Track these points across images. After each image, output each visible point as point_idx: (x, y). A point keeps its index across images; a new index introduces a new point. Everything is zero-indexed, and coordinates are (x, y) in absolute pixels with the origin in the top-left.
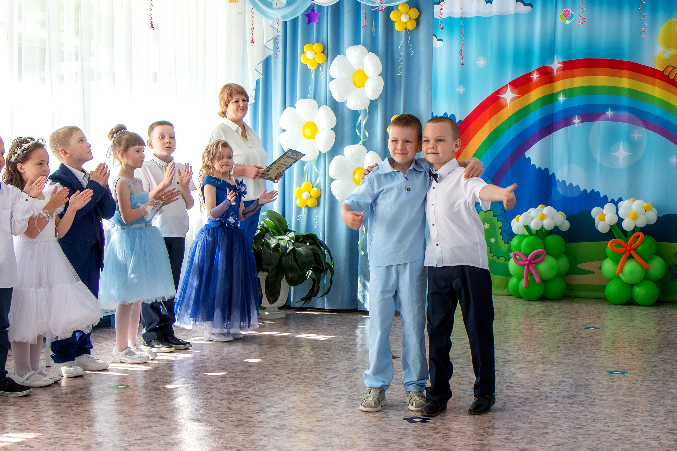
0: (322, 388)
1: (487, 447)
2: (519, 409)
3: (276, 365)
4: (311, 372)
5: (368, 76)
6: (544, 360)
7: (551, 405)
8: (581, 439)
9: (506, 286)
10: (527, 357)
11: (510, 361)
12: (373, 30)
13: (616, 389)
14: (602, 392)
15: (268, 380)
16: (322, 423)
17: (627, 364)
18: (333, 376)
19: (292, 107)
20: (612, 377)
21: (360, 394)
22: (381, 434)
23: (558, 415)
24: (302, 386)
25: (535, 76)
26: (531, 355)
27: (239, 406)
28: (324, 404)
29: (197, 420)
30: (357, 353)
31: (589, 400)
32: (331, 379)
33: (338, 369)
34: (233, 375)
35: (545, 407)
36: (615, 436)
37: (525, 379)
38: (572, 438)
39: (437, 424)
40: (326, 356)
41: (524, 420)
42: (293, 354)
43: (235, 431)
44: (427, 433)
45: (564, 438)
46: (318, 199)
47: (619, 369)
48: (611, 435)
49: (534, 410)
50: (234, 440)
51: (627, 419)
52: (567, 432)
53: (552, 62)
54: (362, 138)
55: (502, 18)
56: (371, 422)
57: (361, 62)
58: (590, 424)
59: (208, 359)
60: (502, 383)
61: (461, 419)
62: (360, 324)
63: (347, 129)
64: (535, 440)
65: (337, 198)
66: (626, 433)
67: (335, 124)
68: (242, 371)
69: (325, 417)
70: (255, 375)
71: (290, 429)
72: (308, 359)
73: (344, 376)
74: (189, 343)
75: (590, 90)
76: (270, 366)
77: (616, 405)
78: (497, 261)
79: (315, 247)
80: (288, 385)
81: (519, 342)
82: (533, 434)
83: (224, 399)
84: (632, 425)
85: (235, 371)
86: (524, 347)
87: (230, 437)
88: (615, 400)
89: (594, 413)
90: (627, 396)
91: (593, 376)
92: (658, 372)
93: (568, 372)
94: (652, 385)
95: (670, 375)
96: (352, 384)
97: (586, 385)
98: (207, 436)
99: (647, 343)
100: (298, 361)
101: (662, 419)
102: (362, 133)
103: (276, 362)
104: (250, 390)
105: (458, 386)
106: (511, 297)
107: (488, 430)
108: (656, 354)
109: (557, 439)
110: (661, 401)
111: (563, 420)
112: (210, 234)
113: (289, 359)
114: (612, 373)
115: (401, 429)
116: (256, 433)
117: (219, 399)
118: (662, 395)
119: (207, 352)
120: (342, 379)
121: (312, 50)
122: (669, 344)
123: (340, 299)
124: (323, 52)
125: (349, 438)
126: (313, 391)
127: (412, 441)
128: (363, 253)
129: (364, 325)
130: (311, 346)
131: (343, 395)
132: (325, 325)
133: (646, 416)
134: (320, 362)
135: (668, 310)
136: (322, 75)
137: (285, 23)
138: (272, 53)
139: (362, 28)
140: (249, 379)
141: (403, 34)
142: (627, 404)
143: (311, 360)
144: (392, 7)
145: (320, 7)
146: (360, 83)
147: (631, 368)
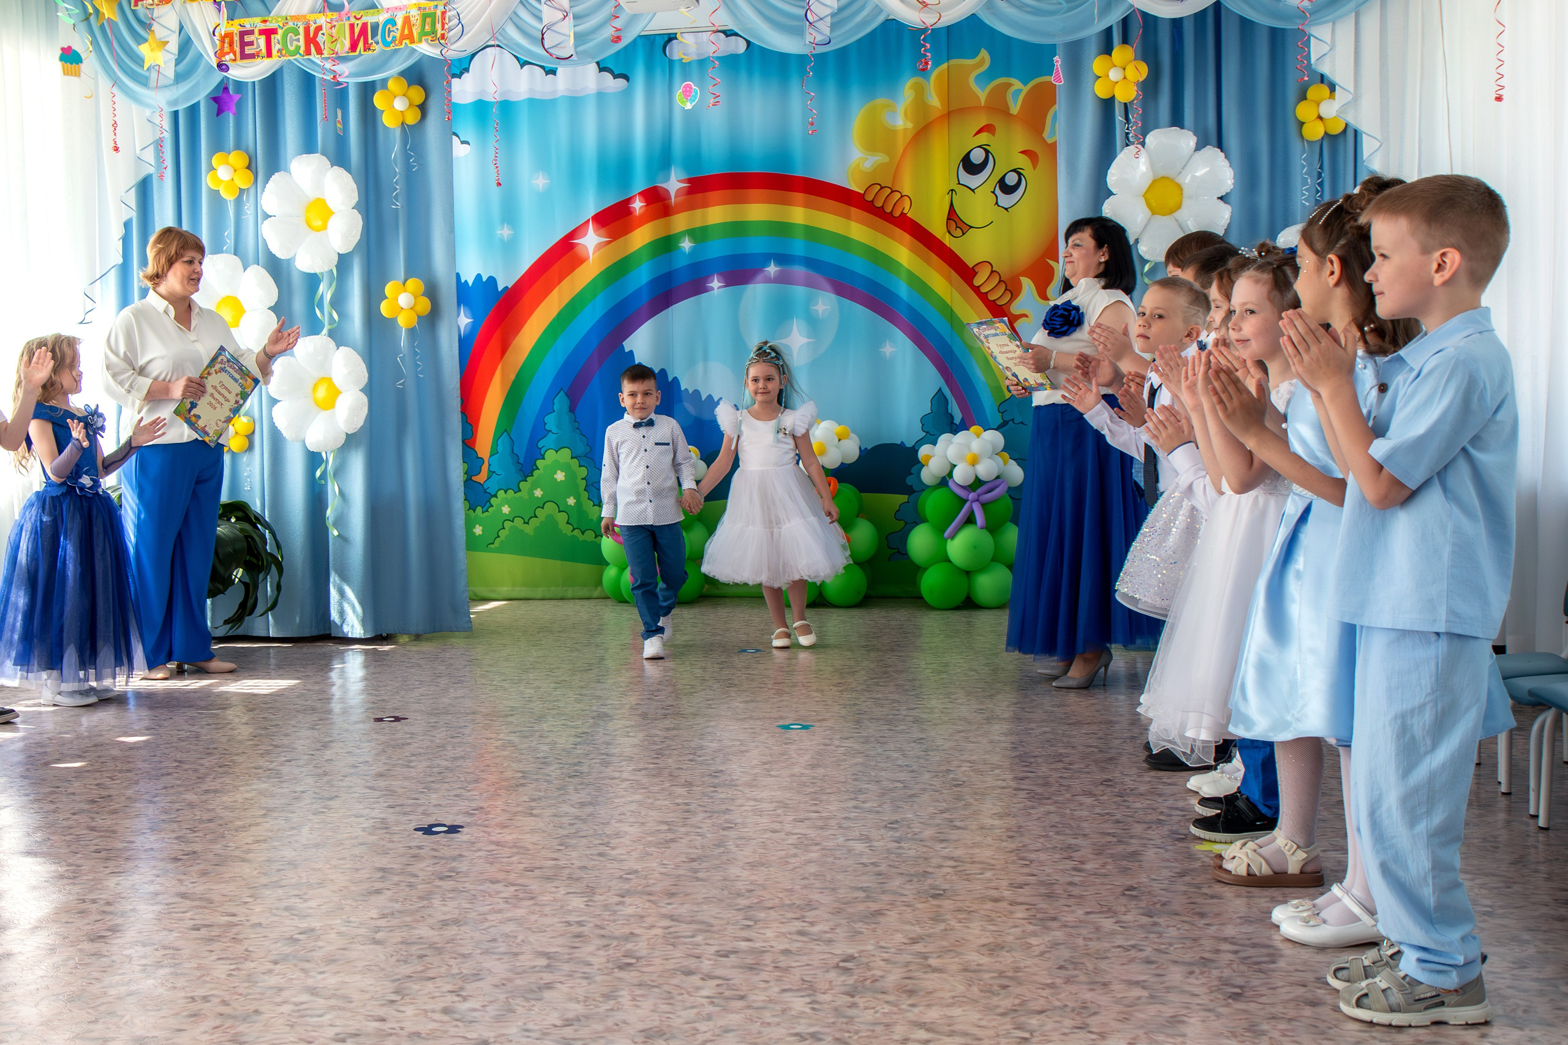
0: (265, 782)
1: (567, 871)
2: (623, 800)
3: (178, 745)
4: (244, 753)
5: (334, 210)
6: (667, 712)
7: (680, 791)
8: (733, 848)
9: (599, 582)
10: (637, 706)
11: (606, 715)
12: (339, 125)
13: (794, 755)
14: (770, 762)
16: (264, 846)
17: (814, 710)
18: (284, 759)
20: (787, 735)
21: (335, 789)
22: (374, 859)
23: (692, 807)
24: (227, 780)
25: (638, 205)
26: (643, 702)
27: (109, 822)
28: (270, 810)
29: (29, 853)
30: (330, 714)
31: (747, 778)
32: (282, 765)
33: (295, 746)
34: (97, 766)
35: (670, 794)
36: (792, 840)
38: (718, 846)
39: (476, 834)
40: (273, 723)
41: (631, 820)
42: (210, 721)
43: (102, 869)
44: (457, 853)
45: (703, 847)
46: (248, 435)
47: (799, 719)
48: (785, 837)
49: (650, 801)
50: (99, 886)
51: (814, 808)
52: (709, 836)
53: (667, 179)
54: (326, 323)
55: (575, 101)
56: (356, 837)
57: (318, 184)
58: (749, 820)
59: (50, 739)
60: (591, 756)
61: (520, 824)
62: (335, 662)
63: (298, 305)
64: (652, 855)
65: (286, 433)
66: (812, 833)
67: (276, 299)
68: (115, 759)
69: (270, 834)
70: (140, 765)
71: (206, 860)
72: (240, 730)
73: (306, 756)
74: (13, 711)
75: (737, 229)
76: (168, 746)
77: (794, 784)
78: (581, 538)
79: (247, 526)
80: (201, 779)
81: (622, 682)
82: (649, 844)
83: (82, 811)
84: (821, 818)
85: (103, 760)
86: (631, 690)
87: (92, 880)
88: (793, 775)
89: (756, 800)
90: (813, 767)
91: (754, 735)
92: (867, 722)
94: (857, 747)
95: (888, 727)
96: (320, 771)
97: (742, 751)
98: (47, 881)
99: (848, 673)
100: (220, 734)
101: (875, 805)
102: (326, 314)
103: (180, 739)
104: (129, 792)
105: (514, 765)
106: (609, 602)
107: (569, 840)
108: (863, 690)
109: (691, 851)
110: (873, 774)
111: (701, 816)
112: (47, 506)
113: (204, 731)
114: (787, 727)
115: (410, 848)
116: (142, 871)
117: (72, 811)
118: (873, 763)
119: (49, 726)
120: (301, 763)
121: (227, 163)
122: (886, 673)
123: (298, 619)
124: (249, 167)
125: (314, 869)
126: (249, 788)
127: (430, 869)
128: (336, 533)
129: (344, 663)
130: (246, 706)
131: (303, 792)
132: (272, 667)
133: (846, 800)
134: (261, 735)
135: (883, 613)
136: (249, 209)
137: (176, 114)
138: (151, 170)
139: (318, 122)
140: (129, 771)
141: (398, 133)
142: (814, 781)
143: (245, 731)
144: (373, 83)
145: (240, 85)
146: (318, 223)
147: (820, 718)
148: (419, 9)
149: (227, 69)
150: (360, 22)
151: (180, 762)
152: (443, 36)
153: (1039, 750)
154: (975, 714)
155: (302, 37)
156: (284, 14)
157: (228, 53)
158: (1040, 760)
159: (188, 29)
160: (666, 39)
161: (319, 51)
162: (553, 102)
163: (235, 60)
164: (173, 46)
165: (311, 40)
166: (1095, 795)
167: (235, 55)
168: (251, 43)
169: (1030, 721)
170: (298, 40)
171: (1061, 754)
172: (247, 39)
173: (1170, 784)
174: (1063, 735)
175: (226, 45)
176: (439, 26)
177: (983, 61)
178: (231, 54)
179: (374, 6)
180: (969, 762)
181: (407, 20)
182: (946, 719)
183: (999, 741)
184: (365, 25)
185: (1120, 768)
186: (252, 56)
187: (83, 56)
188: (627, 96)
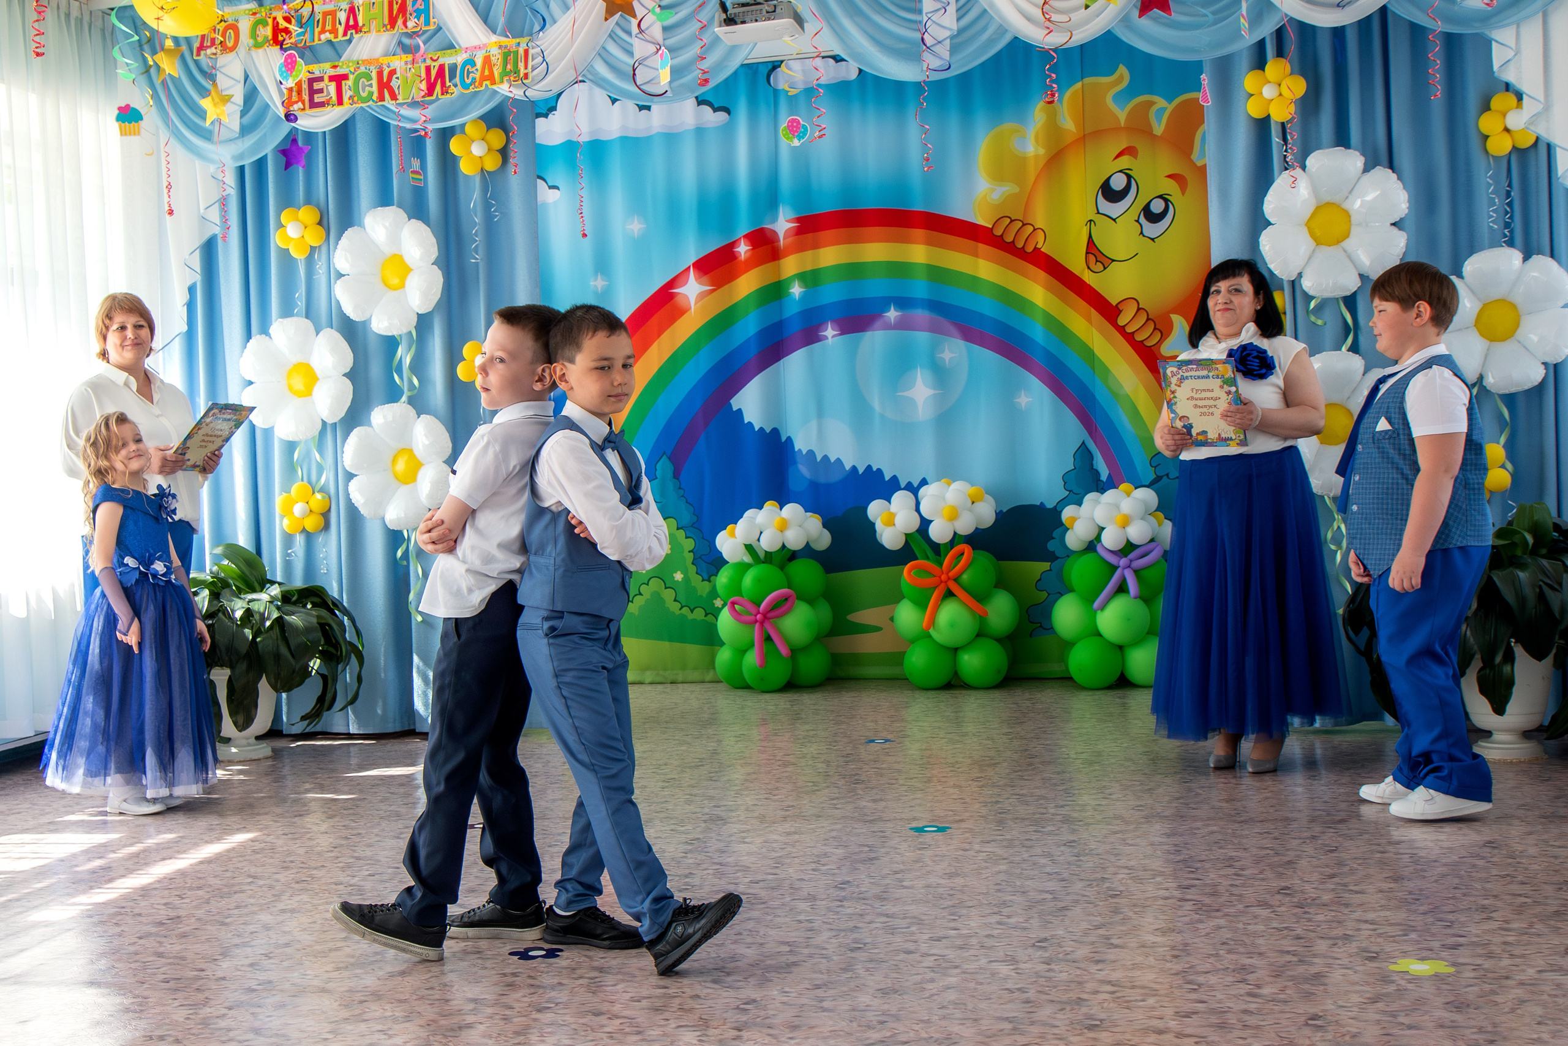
3: (252, 858)
4: (323, 866)
5: (412, 267)
6: (787, 813)
9: (710, 664)
10: (755, 808)
11: (720, 819)
13: (929, 863)
14: (902, 871)
15: (236, 888)
17: (951, 810)
18: (367, 873)
19: (264, 336)
20: (920, 840)
22: (465, 989)
24: (305, 897)
25: (743, 249)
26: (760, 803)
27: (177, 948)
32: (364, 880)
35: (791, 910)
36: (929, 962)
37: (749, 854)
38: (845, 970)
39: (576, 959)
40: (355, 832)
41: (748, 940)
43: (170, 1001)
44: (556, 980)
45: (828, 971)
46: (326, 515)
47: (933, 821)
48: (920, 958)
50: (167, 1021)
51: (952, 924)
52: (835, 958)
53: (775, 219)
54: (406, 390)
55: (671, 138)
57: (394, 237)
58: (880, 941)
63: (375, 373)
65: (364, 511)
66: (951, 954)
67: (351, 365)
71: (282, 991)
72: (317, 841)
73: (390, 871)
75: (854, 271)
77: (930, 896)
78: (690, 616)
79: (323, 613)
80: (277, 896)
81: (739, 782)
82: (768, 968)
83: (149, 935)
84: (961, 936)
86: (747, 789)
87: (159, 1014)
88: (928, 886)
89: (887, 916)
90: (950, 877)
91: (883, 840)
92: (1010, 823)
93: (834, 834)
94: (999, 851)
95: (1035, 829)
97: (871, 859)
99: (988, 765)
100: (297, 846)
101: (1021, 920)
102: (405, 380)
106: (721, 687)
108: (1006, 786)
109: (815, 976)
110: (1018, 884)
111: (826, 935)
113: (280, 842)
114: (920, 830)
115: (504, 975)
116: (213, 1003)
117: (139, 935)
118: (1018, 872)
120: (386, 877)
121: (297, 220)
122: (1031, 764)
123: (381, 714)
124: (320, 223)
127: (527, 999)
130: (324, 812)
135: (1027, 695)
136: (320, 268)
137: (242, 169)
138: (217, 230)
139: (394, 171)
140: (199, 888)
141: (478, 179)
142: (952, 892)
143: (324, 842)
144: (453, 127)
145: (309, 136)
146: (396, 281)
147: (957, 818)
148: (500, 47)
149: (296, 119)
150: (437, 64)
151: (254, 877)
152: (526, 76)
153: (1207, 853)
154: (1131, 811)
155: (374, 82)
156: (355, 59)
157: (296, 102)
158: (1207, 865)
159: (254, 78)
160: (770, 67)
161: (394, 97)
162: (648, 139)
163: (304, 109)
164: (239, 98)
165: (385, 86)
166: (1271, 906)
167: (304, 104)
168: (321, 91)
169: (1195, 819)
170: (371, 86)
171: (1231, 858)
172: (316, 86)
173: (1357, 892)
174: (1234, 835)
175: (294, 94)
176: (521, 65)
177: (1121, 78)
178: (300, 103)
179: (451, 47)
180: (1126, 867)
181: (487, 60)
182: (1099, 818)
183: (1161, 844)
184: (441, 68)
185: (1300, 873)
186: (322, 105)
187: (143, 112)
188: (728, 131)
